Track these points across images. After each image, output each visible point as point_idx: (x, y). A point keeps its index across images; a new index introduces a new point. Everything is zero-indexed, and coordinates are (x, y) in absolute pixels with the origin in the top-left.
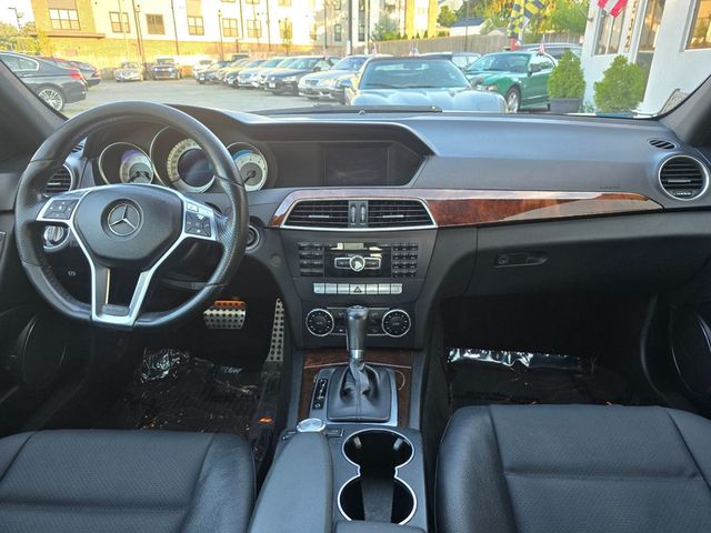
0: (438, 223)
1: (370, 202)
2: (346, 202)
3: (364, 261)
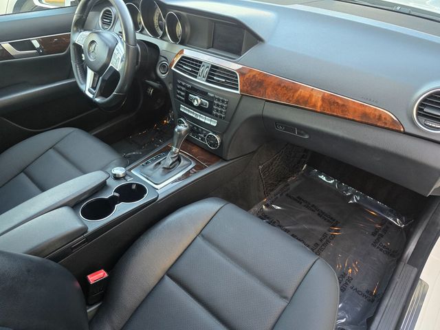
0: (241, 91)
1: (213, 66)
2: (201, 62)
3: (199, 101)
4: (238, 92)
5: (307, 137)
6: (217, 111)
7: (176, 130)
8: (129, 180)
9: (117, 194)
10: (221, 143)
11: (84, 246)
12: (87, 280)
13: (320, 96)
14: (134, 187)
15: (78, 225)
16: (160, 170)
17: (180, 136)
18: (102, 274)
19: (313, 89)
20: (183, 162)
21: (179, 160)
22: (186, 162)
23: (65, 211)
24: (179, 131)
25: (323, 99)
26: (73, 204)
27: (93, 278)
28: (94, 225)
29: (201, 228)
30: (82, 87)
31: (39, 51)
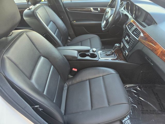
1: (136, 28)
2: (134, 26)
3: (127, 38)
4: (138, 39)
5: (152, 64)
6: (130, 44)
7: (115, 45)
8: (95, 53)
9: (90, 55)
10: (128, 55)
11: (75, 61)
12: (72, 69)
13: (161, 50)
14: (95, 55)
15: (76, 55)
16: (105, 54)
17: (116, 47)
18: (76, 70)
19: (161, 47)
20: (113, 55)
21: (112, 54)
22: (114, 56)
23: (76, 52)
24: (116, 45)
25: (162, 52)
26: (79, 51)
27: (74, 69)
28: (79, 58)
29: (104, 75)
30: (102, 24)
31: (99, 12)
